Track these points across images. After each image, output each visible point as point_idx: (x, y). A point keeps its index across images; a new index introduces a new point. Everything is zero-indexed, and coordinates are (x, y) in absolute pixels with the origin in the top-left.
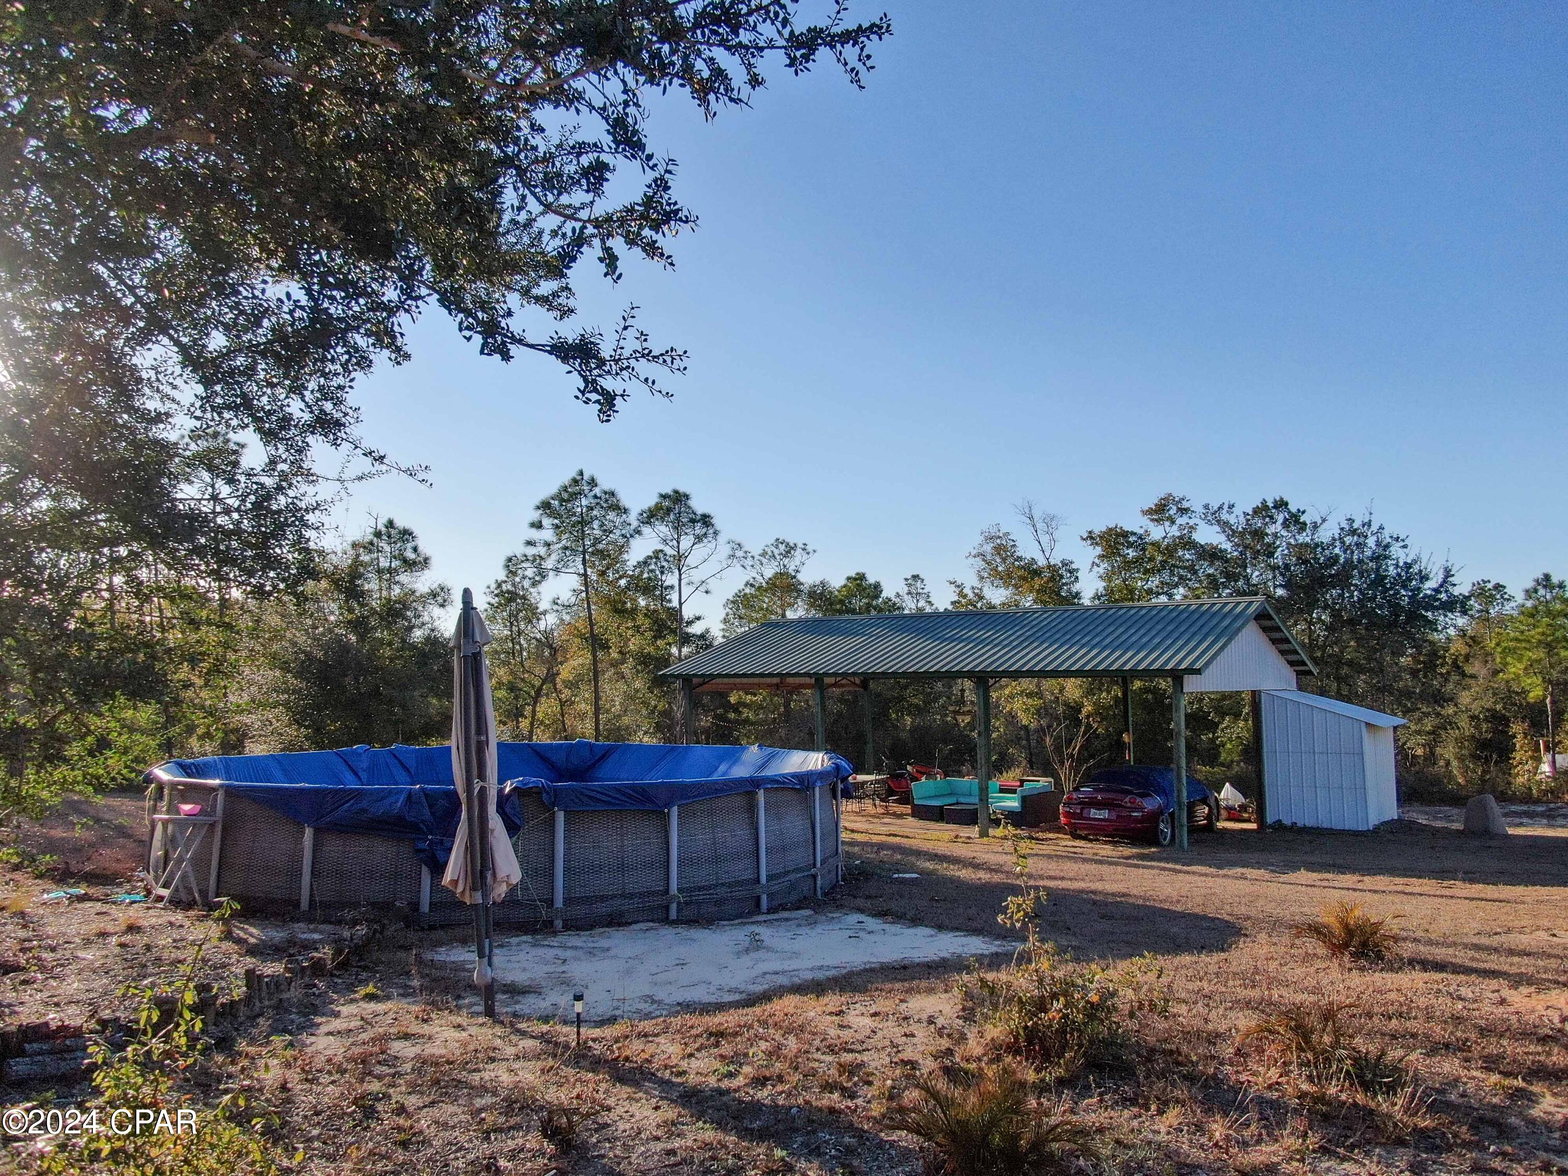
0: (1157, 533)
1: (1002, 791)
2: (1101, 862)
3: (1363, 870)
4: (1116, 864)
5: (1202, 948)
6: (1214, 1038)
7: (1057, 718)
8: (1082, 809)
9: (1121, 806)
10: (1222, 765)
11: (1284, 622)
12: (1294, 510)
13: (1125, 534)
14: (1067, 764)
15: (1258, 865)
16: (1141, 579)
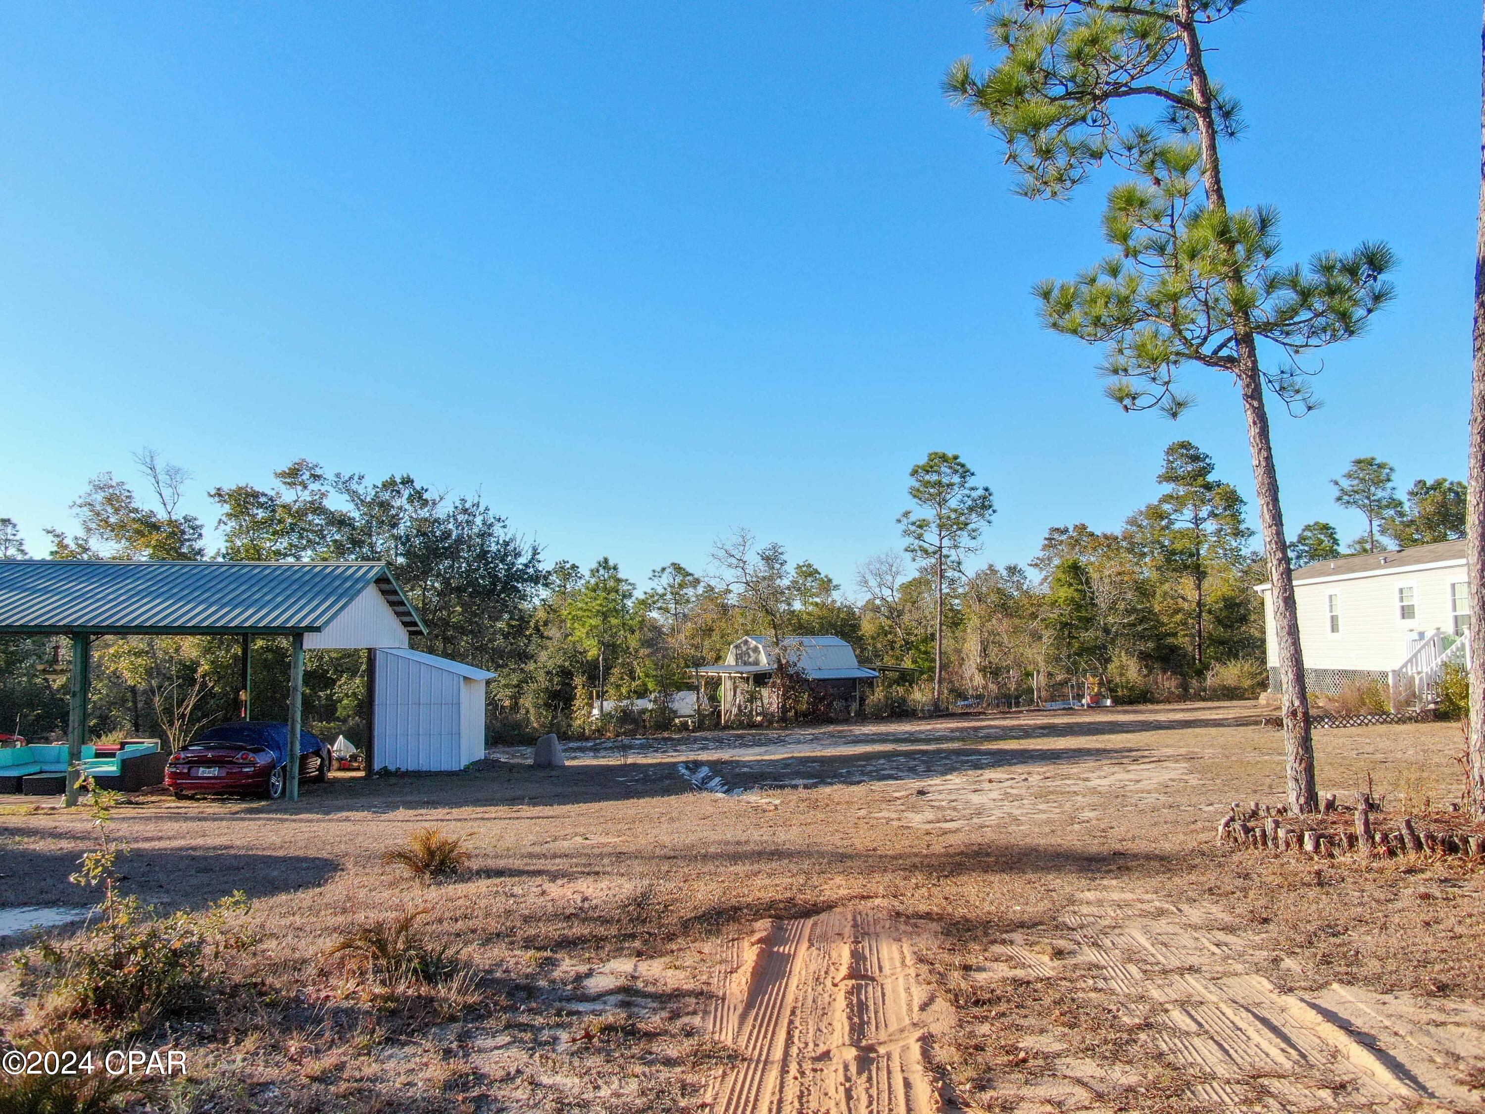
0: (288, 496)
1: (98, 755)
2: (205, 819)
3: (452, 803)
4: (222, 819)
5: (298, 887)
6: (299, 965)
7: (170, 678)
8: (189, 769)
9: (231, 762)
10: (338, 719)
11: (402, 589)
12: (418, 488)
13: (256, 495)
14: (177, 724)
15: (363, 808)
16: (270, 540)
